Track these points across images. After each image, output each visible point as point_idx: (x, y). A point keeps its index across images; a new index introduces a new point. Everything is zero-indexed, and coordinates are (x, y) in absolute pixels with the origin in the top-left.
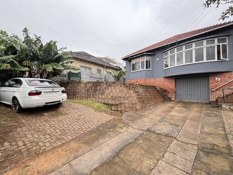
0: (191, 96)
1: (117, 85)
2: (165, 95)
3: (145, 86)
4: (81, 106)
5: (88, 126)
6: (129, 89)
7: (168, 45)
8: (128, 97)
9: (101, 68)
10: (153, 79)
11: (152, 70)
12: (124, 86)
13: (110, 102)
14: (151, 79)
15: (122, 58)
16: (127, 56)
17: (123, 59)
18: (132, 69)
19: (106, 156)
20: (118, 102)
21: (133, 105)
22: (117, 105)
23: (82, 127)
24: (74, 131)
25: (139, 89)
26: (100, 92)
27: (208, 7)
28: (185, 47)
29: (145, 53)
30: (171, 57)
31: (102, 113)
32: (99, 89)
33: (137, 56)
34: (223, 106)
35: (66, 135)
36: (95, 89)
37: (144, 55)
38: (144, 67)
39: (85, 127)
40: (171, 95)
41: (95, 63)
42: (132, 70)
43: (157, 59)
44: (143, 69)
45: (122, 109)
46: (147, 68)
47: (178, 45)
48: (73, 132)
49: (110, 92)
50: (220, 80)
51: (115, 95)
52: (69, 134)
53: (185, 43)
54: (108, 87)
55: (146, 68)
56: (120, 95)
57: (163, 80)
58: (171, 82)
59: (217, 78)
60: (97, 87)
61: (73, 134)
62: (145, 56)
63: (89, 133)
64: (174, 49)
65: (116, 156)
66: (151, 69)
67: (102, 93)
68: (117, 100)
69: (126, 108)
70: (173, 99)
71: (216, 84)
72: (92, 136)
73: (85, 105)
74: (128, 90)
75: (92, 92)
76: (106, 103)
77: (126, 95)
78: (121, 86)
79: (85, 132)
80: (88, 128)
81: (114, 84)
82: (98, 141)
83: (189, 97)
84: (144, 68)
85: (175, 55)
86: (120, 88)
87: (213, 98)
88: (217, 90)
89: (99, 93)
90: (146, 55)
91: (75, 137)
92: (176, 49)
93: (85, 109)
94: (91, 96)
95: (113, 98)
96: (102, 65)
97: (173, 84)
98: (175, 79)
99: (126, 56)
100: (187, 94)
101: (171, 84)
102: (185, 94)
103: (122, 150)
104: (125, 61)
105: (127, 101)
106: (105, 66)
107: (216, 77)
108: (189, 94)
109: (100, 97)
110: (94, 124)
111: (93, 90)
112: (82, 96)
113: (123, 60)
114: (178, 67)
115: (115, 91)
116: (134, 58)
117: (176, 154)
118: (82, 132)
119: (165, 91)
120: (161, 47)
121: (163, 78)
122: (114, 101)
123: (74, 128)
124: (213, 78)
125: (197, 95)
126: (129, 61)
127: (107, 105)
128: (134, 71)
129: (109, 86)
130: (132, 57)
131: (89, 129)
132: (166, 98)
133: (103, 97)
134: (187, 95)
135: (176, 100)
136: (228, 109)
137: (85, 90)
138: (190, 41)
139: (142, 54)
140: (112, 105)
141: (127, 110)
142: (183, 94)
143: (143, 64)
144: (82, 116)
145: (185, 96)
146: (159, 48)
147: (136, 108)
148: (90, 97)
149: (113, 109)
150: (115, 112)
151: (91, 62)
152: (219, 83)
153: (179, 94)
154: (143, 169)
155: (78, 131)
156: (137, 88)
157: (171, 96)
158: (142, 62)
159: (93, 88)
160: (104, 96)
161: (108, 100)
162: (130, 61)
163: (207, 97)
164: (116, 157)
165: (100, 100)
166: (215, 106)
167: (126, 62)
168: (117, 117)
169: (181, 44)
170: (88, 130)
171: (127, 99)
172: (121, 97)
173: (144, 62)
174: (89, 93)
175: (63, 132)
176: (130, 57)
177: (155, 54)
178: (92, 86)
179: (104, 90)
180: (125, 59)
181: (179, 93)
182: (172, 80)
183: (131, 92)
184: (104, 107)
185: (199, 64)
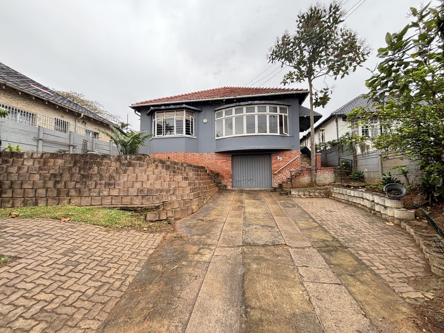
0: (251, 182)
1: (148, 163)
2: (219, 181)
3: (195, 167)
4: (48, 225)
5: (119, 272)
6: (174, 172)
7: (223, 100)
8: (175, 189)
9: (66, 119)
10: (198, 155)
11: (196, 137)
12: (163, 166)
13: (137, 203)
14: (196, 153)
15: (131, 105)
16: (144, 103)
17: (133, 108)
18: (157, 132)
19: (231, 320)
20: (157, 203)
21: (186, 204)
22: (158, 207)
23: (104, 279)
24: (88, 300)
25: (187, 173)
26: (103, 182)
27: (272, 62)
28: (246, 110)
29: (184, 106)
30: (227, 120)
31: (129, 231)
32: (96, 172)
33: (167, 107)
34: (292, 193)
35: (70, 323)
36: (82, 172)
37: (183, 108)
38: (182, 131)
39: (111, 276)
40: (226, 181)
41: (49, 102)
42: (157, 134)
43: (205, 121)
44: (179, 135)
45: (170, 214)
46: (188, 133)
47: (237, 104)
48: (87, 304)
49: (134, 179)
50: (281, 160)
51: (147, 186)
52: (78, 316)
53: (246, 103)
54: (124, 168)
55: (186, 134)
56: (158, 186)
57: (215, 156)
58: (226, 161)
59: (278, 157)
60: (90, 168)
61: (90, 310)
62: (183, 111)
63: (136, 288)
64: (231, 109)
65: (247, 307)
66: (193, 136)
67: (109, 184)
68: (155, 197)
69: (175, 212)
70: (229, 188)
71: (278, 165)
72: (152, 292)
73: (64, 219)
74: (172, 174)
75: (73, 183)
76: (128, 208)
77: (169, 185)
78: (157, 166)
79: (124, 288)
80: (123, 278)
81: (142, 162)
82: (179, 297)
83: (249, 183)
84: (183, 133)
85: (233, 119)
86: (156, 171)
87: (276, 182)
88: (279, 172)
89: (100, 184)
90: (186, 108)
91: (107, 315)
92: (234, 109)
93: (70, 229)
94: (73, 193)
95: (143, 194)
96: (72, 111)
97: (228, 164)
98: (232, 155)
99: (142, 103)
100: (247, 178)
101: (226, 163)
102: (244, 179)
103: (244, 293)
104: (137, 112)
105: (174, 198)
106: (80, 115)
107: (278, 155)
108: (249, 179)
109: (105, 193)
110: (131, 263)
111: (77, 177)
112: (31, 195)
113: (133, 110)
114: (237, 138)
115: (145, 178)
116: (162, 110)
117: (309, 267)
118: (117, 294)
119: (218, 175)
120: (212, 101)
121: (214, 154)
122: (148, 200)
123: (80, 291)
124: (275, 157)
125: (259, 180)
126: (148, 115)
127: (131, 210)
128: (161, 136)
129: (130, 166)
130: (156, 108)
131: (130, 279)
132: (221, 186)
133: (114, 192)
134: (247, 181)
135: (233, 189)
136: (297, 196)
137: (45, 177)
138: (253, 102)
139: (178, 106)
140: (146, 209)
141: (177, 217)
142: (242, 180)
143: (179, 124)
144: (77, 252)
145: (244, 182)
146: (208, 101)
147: (192, 210)
148: (68, 195)
149: (148, 218)
150: (157, 224)
151: (36, 98)
152: (281, 163)
153: (237, 179)
154: (301, 306)
155: (99, 295)
156: (185, 171)
157: (227, 183)
158: (177, 121)
159: (76, 170)
160: (117, 190)
161: (131, 198)
162: (151, 114)
163: (269, 182)
164: (249, 310)
165: (107, 201)
166: (283, 193)
167: (139, 114)
168: (169, 235)
169: (241, 103)
170: (127, 283)
171: (173, 193)
172: (161, 191)
173: (182, 121)
174: (60, 186)
175: (49, 319)
176: (153, 106)
177: (201, 111)
178: (71, 165)
179: (115, 175)
180: (138, 109)
181: (237, 177)
182: (228, 158)
183: (179, 178)
184: (126, 218)
185: (262, 136)
